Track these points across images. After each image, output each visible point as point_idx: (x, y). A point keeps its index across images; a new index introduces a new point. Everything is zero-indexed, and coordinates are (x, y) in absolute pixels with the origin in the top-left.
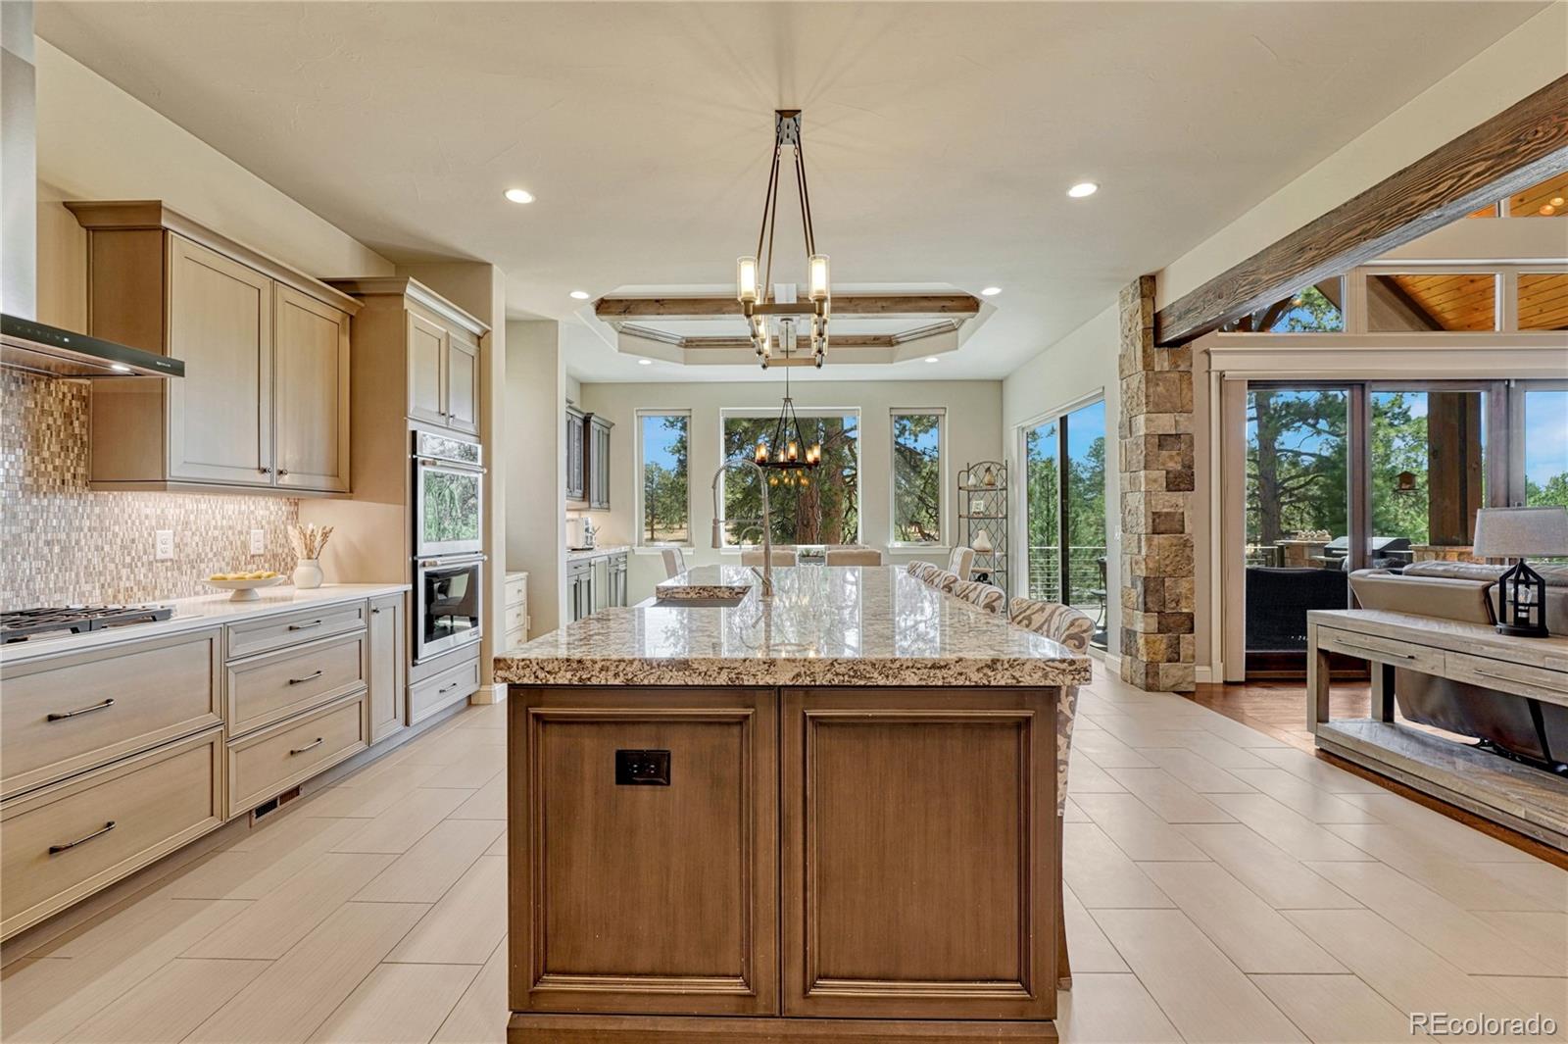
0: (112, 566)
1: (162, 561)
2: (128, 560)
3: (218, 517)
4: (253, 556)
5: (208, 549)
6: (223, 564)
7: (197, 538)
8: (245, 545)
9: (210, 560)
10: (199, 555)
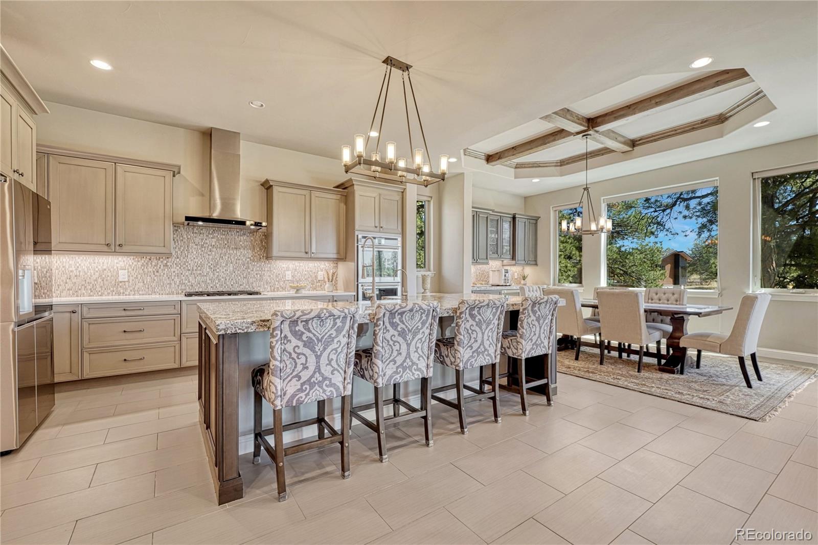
0: (273, 281)
1: (288, 280)
2: (278, 279)
3: (307, 268)
4: (319, 281)
5: (303, 277)
6: (308, 283)
8: (316, 277)
9: (304, 281)
10: (300, 279)
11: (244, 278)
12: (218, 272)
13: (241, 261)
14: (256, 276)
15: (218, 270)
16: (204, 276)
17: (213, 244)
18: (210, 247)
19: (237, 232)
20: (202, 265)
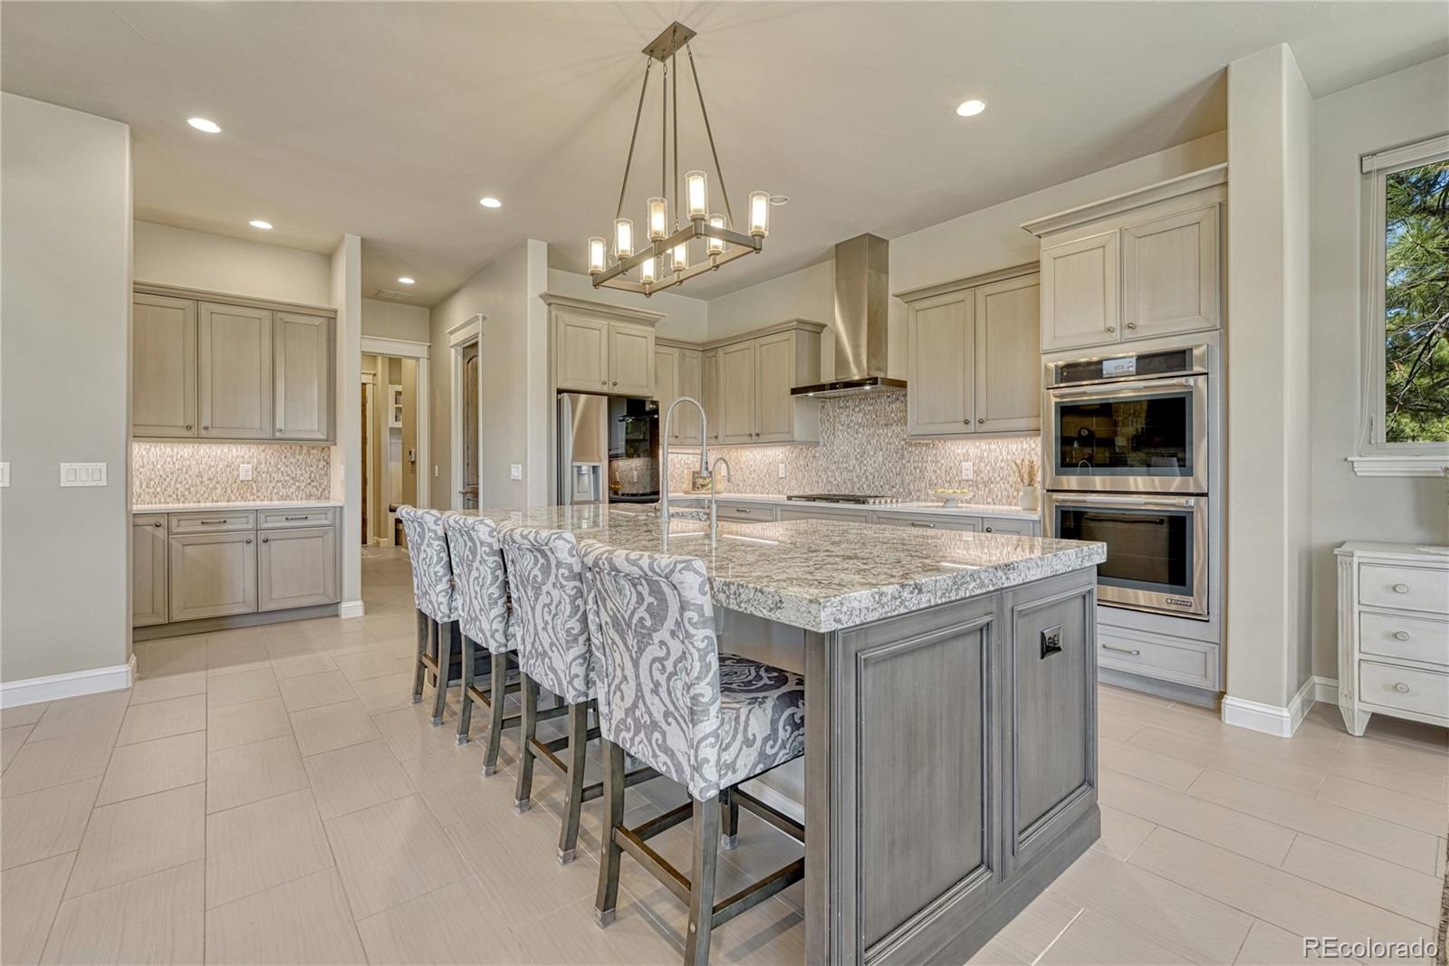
0: (940, 481)
1: (967, 481)
2: (948, 478)
3: (1004, 453)
5: (996, 475)
6: (1008, 486)
7: (988, 468)
9: (998, 482)
10: (990, 479)
11: (897, 474)
12: (865, 465)
13: (893, 446)
14: (914, 471)
15: (865, 462)
16: (849, 471)
17: (860, 421)
18: (856, 427)
19: (889, 397)
20: (847, 456)
